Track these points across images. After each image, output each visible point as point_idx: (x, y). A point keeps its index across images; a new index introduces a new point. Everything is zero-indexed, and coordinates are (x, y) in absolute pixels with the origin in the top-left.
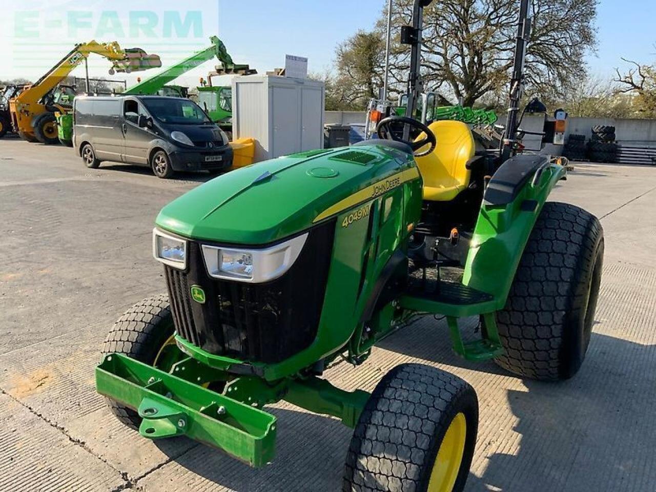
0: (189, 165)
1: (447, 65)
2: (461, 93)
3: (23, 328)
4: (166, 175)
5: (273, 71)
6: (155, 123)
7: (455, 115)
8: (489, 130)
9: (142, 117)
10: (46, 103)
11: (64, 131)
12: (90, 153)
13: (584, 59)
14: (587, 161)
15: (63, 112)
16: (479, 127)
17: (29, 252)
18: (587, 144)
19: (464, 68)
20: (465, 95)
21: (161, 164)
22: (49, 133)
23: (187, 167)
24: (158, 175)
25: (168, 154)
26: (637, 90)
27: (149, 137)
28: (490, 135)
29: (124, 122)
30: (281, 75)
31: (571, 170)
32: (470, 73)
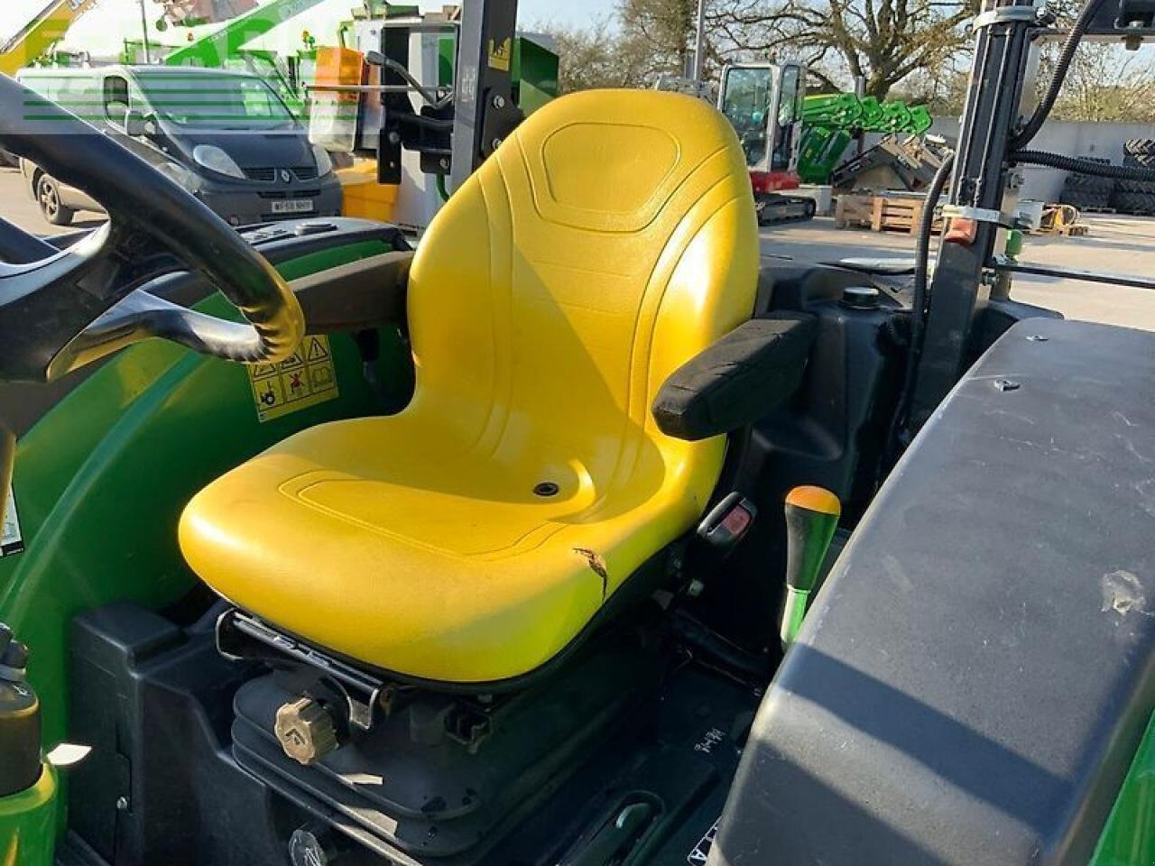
1: (837, 13)
2: (862, 70)
5: (441, 11)
6: (162, 125)
7: (844, 113)
8: (915, 147)
12: (50, 194)
16: (895, 138)
19: (870, 22)
20: (870, 76)
28: (916, 156)
30: (456, 18)
31: (1082, 234)
32: (881, 30)
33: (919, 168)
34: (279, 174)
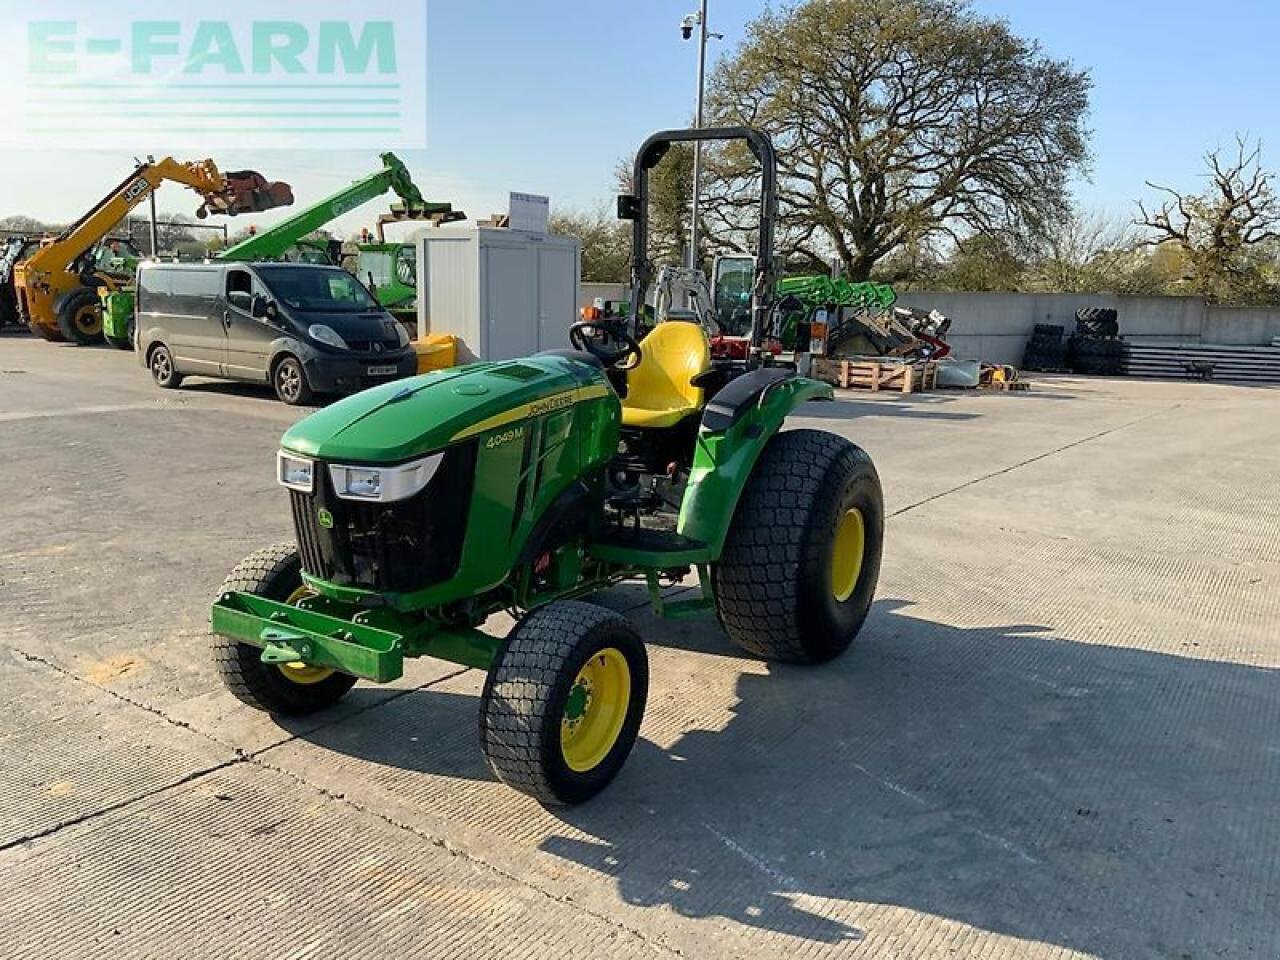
0: (339, 381)
1: (823, 200)
2: (848, 248)
3: (89, 611)
4: (299, 398)
5: (489, 218)
6: (280, 309)
7: (818, 292)
8: (886, 319)
9: (261, 301)
10: (81, 269)
11: (115, 322)
12: (164, 363)
13: (1066, 187)
14: (1068, 373)
15: (112, 287)
16: (866, 312)
17: (81, 518)
18: (1069, 341)
19: (851, 206)
20: (855, 252)
21: (290, 380)
22: (87, 325)
23: (337, 384)
24: (285, 400)
25: (303, 363)
26: (1178, 240)
27: (268, 334)
28: (886, 327)
29: (227, 308)
30: (503, 225)
31: (1023, 389)
32: (863, 211)
33: (889, 337)
34: (373, 346)
